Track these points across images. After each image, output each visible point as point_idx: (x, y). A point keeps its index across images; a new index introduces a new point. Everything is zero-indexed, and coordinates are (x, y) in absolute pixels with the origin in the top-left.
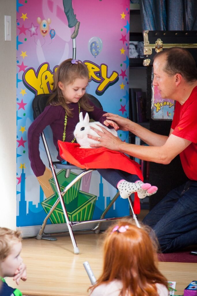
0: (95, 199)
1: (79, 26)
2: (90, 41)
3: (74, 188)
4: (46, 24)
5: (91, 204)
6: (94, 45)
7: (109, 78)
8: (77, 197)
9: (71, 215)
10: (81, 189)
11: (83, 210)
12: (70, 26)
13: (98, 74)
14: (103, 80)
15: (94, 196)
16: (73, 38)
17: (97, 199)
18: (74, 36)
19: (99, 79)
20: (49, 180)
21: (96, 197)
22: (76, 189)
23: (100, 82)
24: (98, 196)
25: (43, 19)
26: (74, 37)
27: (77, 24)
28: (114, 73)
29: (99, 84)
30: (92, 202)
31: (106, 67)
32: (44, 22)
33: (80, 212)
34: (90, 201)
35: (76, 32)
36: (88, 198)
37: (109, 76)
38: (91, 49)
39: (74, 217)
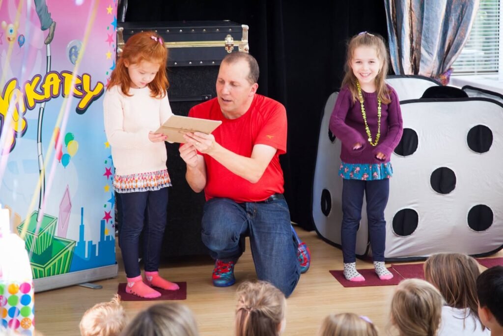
0: (73, 245)
1: (54, 27)
2: (69, 46)
3: (48, 233)
4: (12, 29)
5: (69, 251)
6: (73, 50)
7: (92, 91)
8: (52, 244)
9: (44, 268)
10: (56, 234)
11: (58, 260)
12: (43, 29)
13: (79, 88)
14: (85, 93)
15: (73, 242)
16: (47, 44)
17: (76, 245)
18: (48, 40)
19: (81, 94)
20: (18, 228)
21: (75, 242)
22: (50, 235)
23: (81, 97)
24: (78, 240)
25: (9, 22)
26: (49, 43)
27: (53, 25)
28: (99, 84)
29: (80, 99)
30: (70, 249)
31: (89, 77)
32: (11, 26)
33: (55, 263)
34: (67, 248)
35: (50, 35)
36: (65, 244)
37: (92, 89)
38: (70, 56)
39: (47, 270)
